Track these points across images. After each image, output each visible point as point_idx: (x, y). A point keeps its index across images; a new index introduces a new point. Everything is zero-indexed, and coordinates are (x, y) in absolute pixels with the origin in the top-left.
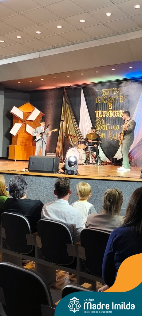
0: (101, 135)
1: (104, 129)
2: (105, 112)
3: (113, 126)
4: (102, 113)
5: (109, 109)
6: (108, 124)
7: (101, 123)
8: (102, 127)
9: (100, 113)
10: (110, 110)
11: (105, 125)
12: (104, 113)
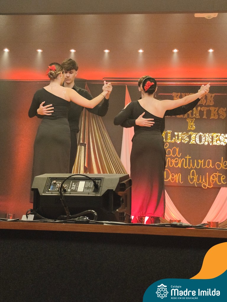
0: (173, 176)
1: (180, 165)
2: (180, 133)
3: (199, 161)
4: (173, 136)
5: (189, 128)
6: (188, 157)
7: (171, 154)
8: (174, 161)
9: (169, 135)
10: (191, 131)
11: (181, 158)
12: (178, 135)
